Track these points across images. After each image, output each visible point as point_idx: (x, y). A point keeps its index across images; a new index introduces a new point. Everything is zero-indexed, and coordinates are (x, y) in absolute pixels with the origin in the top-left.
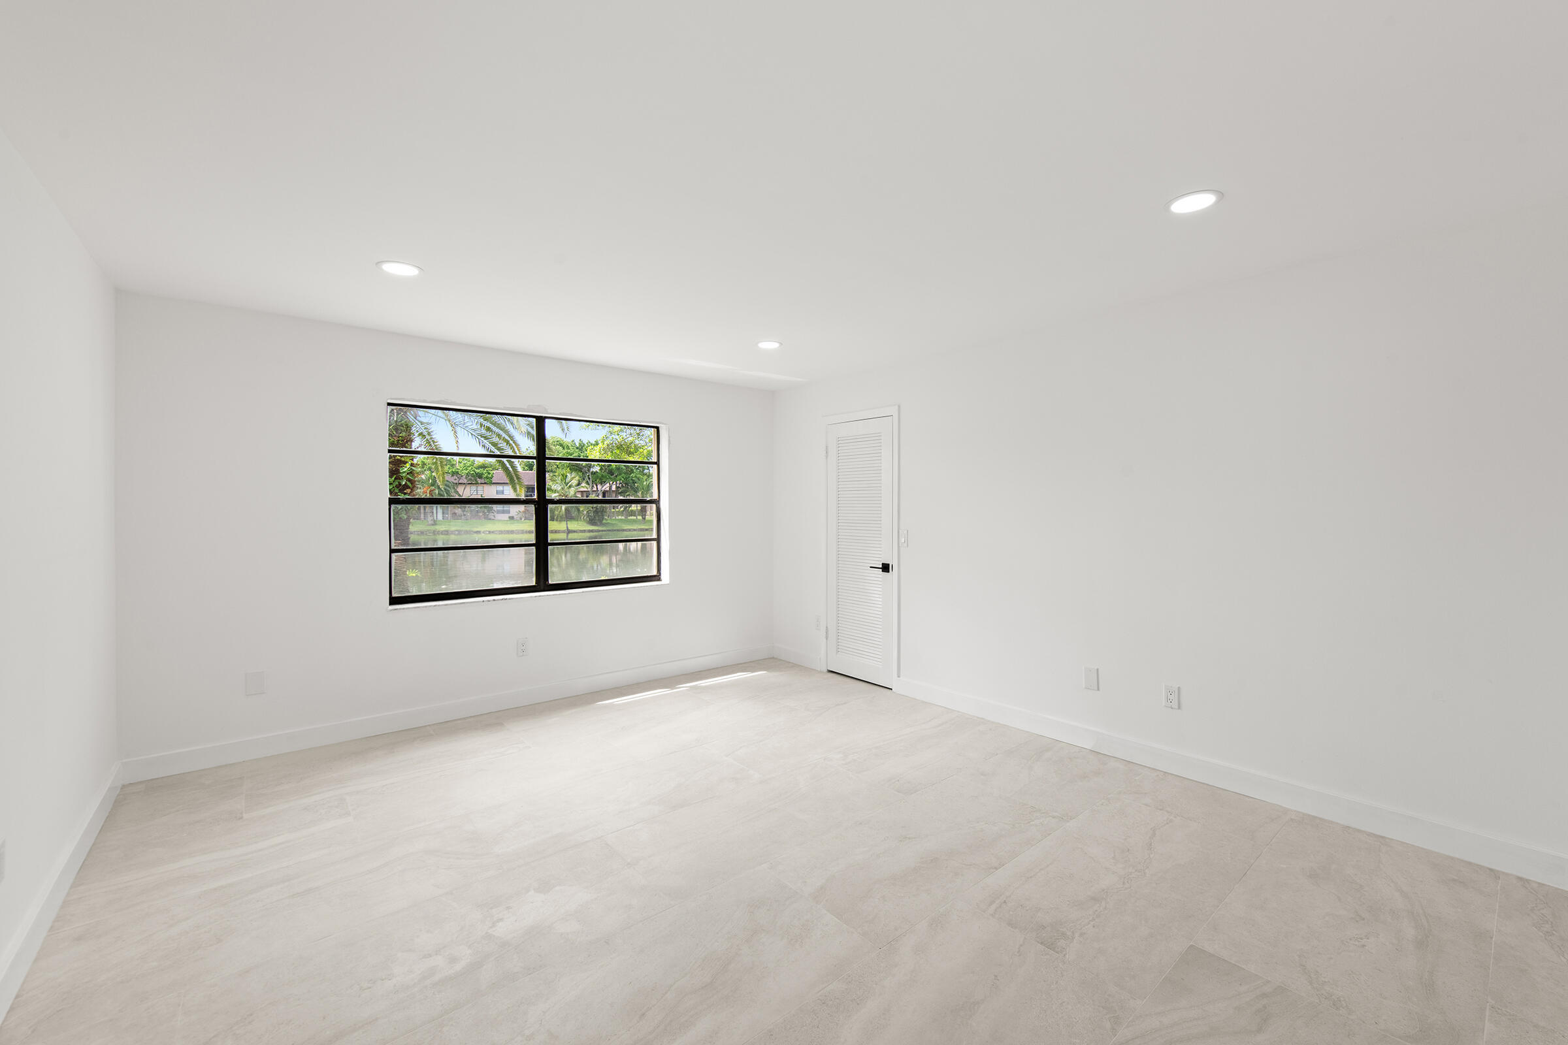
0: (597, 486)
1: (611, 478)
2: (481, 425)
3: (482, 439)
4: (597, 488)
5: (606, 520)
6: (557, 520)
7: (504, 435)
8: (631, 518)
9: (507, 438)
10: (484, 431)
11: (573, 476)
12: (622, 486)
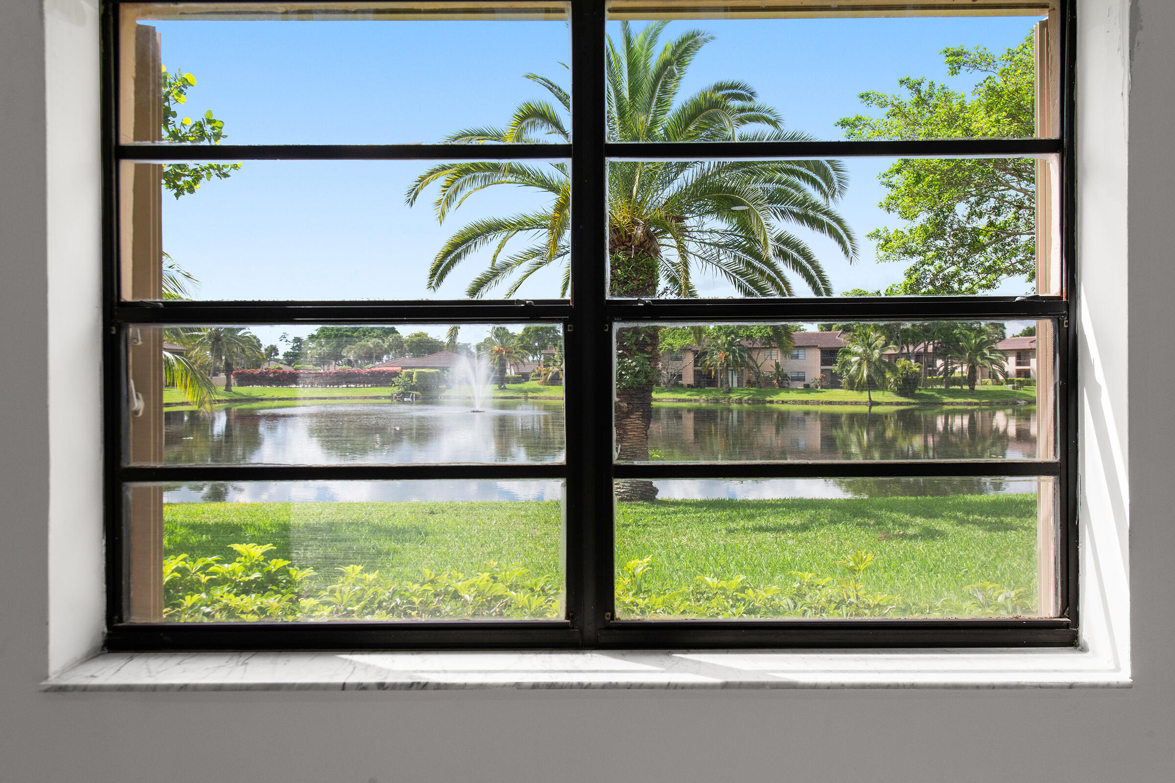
0: (908, 347)
1: (926, 337)
2: (740, 260)
3: (738, 277)
4: (908, 350)
5: (920, 390)
6: (857, 390)
7: (768, 271)
8: (953, 387)
9: (773, 274)
10: (742, 267)
11: (878, 335)
12: (942, 347)
